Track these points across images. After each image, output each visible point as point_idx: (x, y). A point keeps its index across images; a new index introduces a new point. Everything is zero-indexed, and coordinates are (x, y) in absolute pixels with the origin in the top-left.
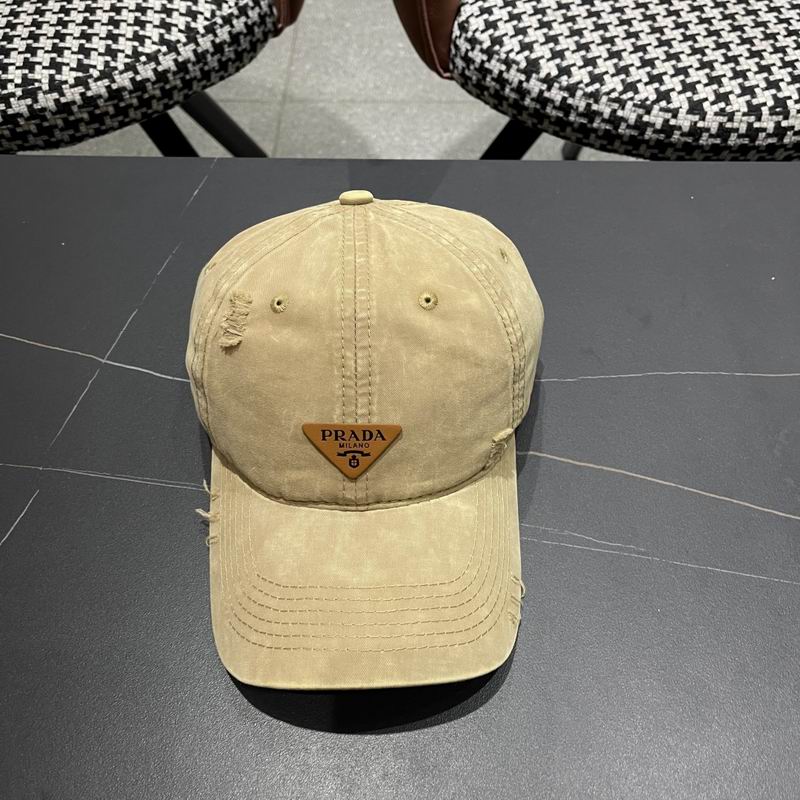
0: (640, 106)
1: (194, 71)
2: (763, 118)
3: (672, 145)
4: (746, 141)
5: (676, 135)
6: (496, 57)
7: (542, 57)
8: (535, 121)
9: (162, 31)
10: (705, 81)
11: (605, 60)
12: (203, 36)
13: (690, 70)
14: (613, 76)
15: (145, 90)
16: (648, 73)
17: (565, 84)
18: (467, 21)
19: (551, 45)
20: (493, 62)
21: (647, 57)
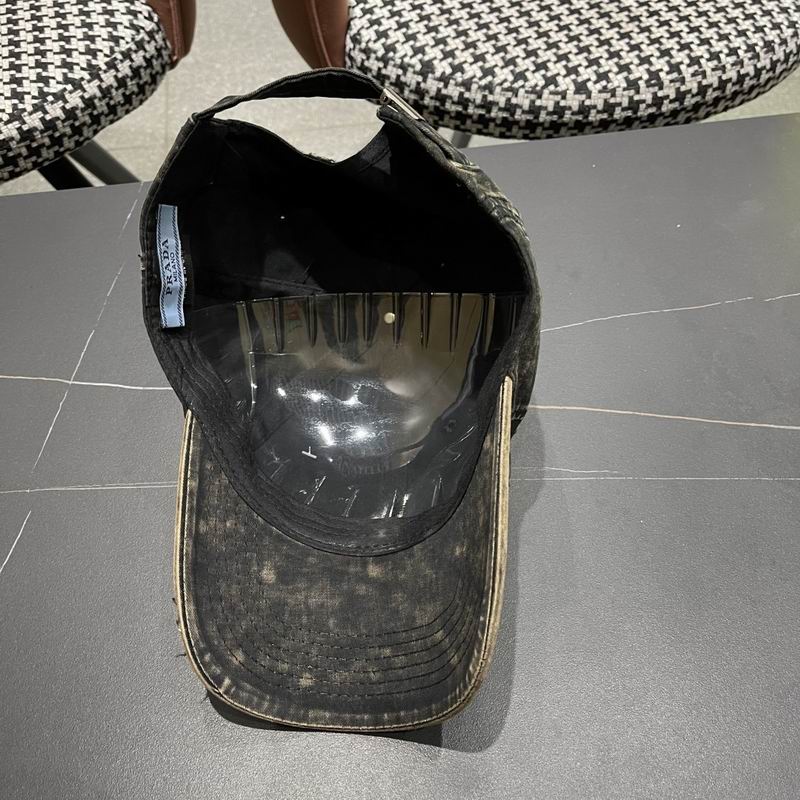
0: (532, 92)
1: (101, 106)
2: (641, 90)
3: (565, 124)
4: (629, 113)
5: (568, 115)
6: (392, 62)
7: (435, 58)
8: (436, 118)
9: (65, 70)
10: (585, 63)
11: (493, 55)
12: (105, 72)
13: (570, 56)
14: (502, 68)
15: (55, 129)
16: (534, 62)
17: (460, 80)
18: (358, 33)
19: (441, 46)
20: (390, 68)
21: (530, 48)
